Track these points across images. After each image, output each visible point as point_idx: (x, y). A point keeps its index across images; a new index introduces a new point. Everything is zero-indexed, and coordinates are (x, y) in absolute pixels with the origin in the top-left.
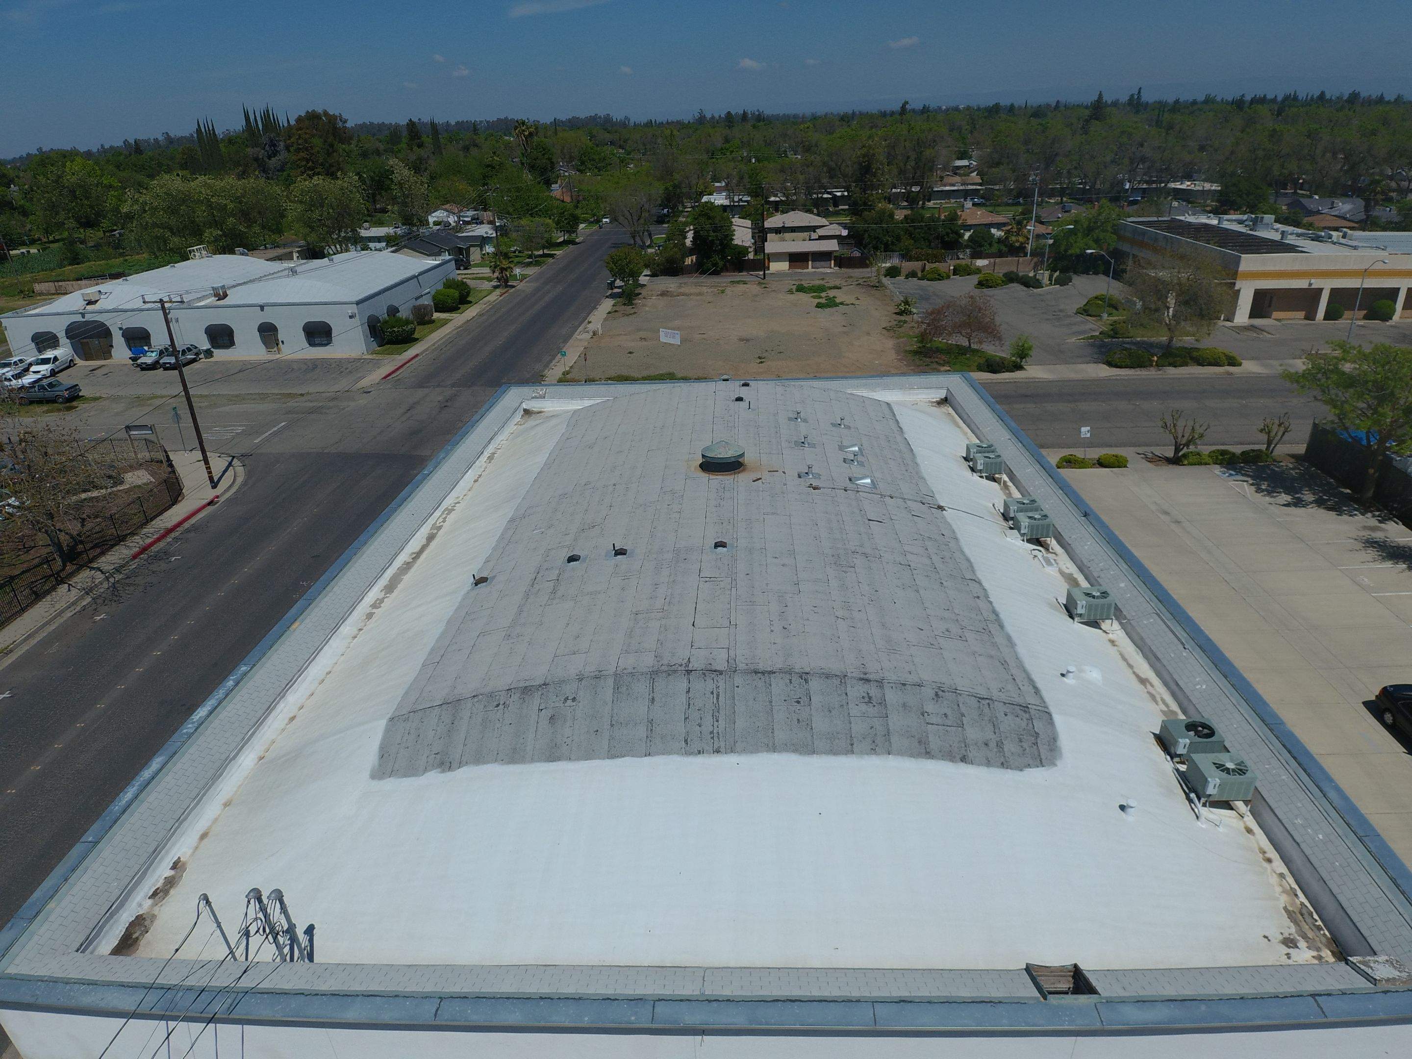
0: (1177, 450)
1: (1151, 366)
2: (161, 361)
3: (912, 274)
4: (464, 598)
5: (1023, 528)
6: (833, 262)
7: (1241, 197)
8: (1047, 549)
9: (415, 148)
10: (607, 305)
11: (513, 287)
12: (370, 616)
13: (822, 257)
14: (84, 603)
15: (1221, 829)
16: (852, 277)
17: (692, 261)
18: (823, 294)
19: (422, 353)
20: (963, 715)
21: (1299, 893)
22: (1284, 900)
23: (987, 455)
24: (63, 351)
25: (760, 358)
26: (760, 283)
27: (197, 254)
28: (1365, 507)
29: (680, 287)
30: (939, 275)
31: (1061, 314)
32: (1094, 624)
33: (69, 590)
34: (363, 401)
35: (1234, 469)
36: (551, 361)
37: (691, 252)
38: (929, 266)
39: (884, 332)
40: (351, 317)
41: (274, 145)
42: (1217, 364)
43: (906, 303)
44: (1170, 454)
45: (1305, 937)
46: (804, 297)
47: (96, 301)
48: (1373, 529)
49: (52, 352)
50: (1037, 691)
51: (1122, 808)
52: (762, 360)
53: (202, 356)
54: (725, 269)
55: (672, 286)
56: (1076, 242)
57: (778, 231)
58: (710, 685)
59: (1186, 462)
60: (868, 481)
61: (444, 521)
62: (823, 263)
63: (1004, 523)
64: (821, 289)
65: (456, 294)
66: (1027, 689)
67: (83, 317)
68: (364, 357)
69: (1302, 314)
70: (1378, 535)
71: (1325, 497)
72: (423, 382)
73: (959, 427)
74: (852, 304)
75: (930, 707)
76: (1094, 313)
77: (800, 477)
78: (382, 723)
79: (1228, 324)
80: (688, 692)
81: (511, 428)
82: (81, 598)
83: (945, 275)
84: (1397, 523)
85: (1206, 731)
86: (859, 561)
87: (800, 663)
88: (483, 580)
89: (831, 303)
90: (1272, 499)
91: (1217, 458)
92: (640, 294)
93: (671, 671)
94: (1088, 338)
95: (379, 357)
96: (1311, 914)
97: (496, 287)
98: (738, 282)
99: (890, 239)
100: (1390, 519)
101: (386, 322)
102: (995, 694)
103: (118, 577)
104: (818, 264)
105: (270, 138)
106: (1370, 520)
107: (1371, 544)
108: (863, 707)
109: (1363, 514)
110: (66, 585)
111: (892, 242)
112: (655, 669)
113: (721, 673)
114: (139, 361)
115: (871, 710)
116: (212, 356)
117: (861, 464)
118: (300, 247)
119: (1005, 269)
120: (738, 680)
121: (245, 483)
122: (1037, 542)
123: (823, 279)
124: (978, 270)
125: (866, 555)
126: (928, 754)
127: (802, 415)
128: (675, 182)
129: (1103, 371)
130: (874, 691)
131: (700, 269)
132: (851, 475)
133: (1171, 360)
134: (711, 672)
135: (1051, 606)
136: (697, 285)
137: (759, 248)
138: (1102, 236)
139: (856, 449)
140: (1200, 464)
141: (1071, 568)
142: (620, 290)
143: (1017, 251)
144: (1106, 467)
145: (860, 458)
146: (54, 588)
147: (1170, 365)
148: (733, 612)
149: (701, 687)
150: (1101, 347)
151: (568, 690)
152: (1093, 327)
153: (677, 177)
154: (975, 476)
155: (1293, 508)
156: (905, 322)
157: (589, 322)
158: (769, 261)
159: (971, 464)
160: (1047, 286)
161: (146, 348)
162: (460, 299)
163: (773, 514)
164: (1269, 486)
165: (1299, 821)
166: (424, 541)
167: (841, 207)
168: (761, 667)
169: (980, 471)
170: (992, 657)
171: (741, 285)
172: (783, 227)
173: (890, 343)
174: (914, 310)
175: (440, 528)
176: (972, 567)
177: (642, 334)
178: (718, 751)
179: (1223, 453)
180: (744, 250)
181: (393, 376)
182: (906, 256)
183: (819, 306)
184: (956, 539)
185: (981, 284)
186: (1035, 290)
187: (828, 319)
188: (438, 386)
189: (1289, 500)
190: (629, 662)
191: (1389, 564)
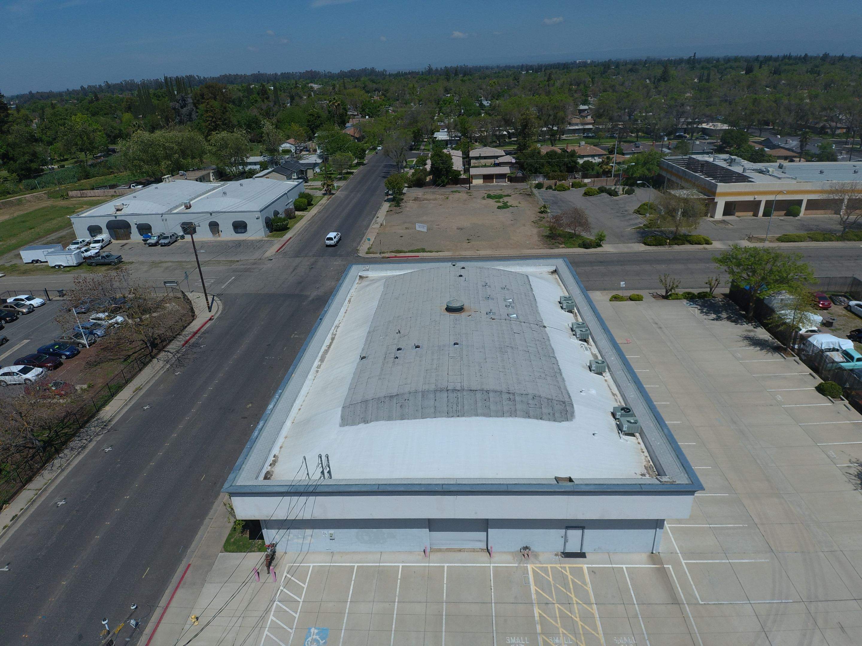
0: (667, 292)
1: (666, 244)
2: (160, 242)
3: (550, 187)
4: (358, 365)
5: (577, 335)
6: (507, 179)
7: (732, 139)
8: (588, 343)
9: (265, 101)
10: (386, 206)
11: (333, 194)
12: (317, 371)
13: (501, 176)
14: (167, 367)
15: (628, 442)
16: (517, 189)
17: (430, 178)
18: (501, 200)
19: (293, 236)
20: (542, 405)
21: (651, 462)
22: (645, 463)
23: (568, 301)
24: (104, 236)
25: (468, 240)
26: (467, 193)
27: (167, 180)
28: (749, 321)
29: (424, 195)
30: (564, 188)
31: (626, 213)
32: (601, 374)
33: (158, 361)
34: (269, 265)
35: (693, 302)
36: (360, 241)
37: (430, 173)
38: (558, 183)
39: (533, 224)
40: (257, 219)
41: (185, 100)
42: (699, 244)
43: (545, 207)
44: (664, 294)
45: (649, 474)
46: (491, 202)
47: (122, 209)
48: (750, 331)
49: (100, 237)
50: (570, 397)
51: (594, 434)
52: (470, 241)
53: (179, 238)
54: (448, 183)
55: (420, 194)
56: (637, 170)
57: (476, 158)
58: (455, 395)
59: (671, 298)
60: (515, 315)
61: (336, 332)
62: (501, 180)
63: (571, 333)
64: (500, 197)
65: (305, 201)
66: (566, 396)
67: (116, 218)
68: (264, 239)
69: (751, 213)
70: (752, 334)
71: (732, 316)
72: (298, 254)
73: (560, 286)
74: (516, 206)
75: (531, 402)
76: (642, 213)
77: (487, 314)
78: (340, 409)
79: (712, 219)
80: (448, 397)
81: (355, 286)
82: (165, 365)
83: (567, 188)
84: (762, 328)
85: (628, 411)
86: (509, 350)
87: (486, 387)
88: (364, 358)
89: (505, 206)
90: (707, 317)
91: (686, 296)
92: (403, 199)
93: (441, 390)
94: (637, 228)
95: (272, 239)
96: (653, 468)
97: (324, 194)
98: (455, 192)
99: (538, 166)
100: (760, 326)
101: (274, 220)
102: (554, 398)
103: (179, 355)
104: (499, 180)
105: (182, 96)
106: (750, 327)
107: (747, 338)
108: (508, 402)
109: (747, 324)
110: (156, 359)
111: (539, 167)
112: (436, 389)
113: (459, 391)
114: (148, 242)
115: (510, 403)
116: (184, 238)
117: (513, 307)
118: (213, 169)
119: (599, 185)
120: (465, 393)
121: (224, 309)
122: (585, 341)
123: (501, 190)
124: (585, 185)
125: (512, 348)
126: (529, 417)
127: (488, 284)
128: (419, 127)
129: (641, 248)
130: (512, 397)
131: (435, 183)
132: (508, 313)
133: (676, 241)
134: (455, 390)
135: (583, 367)
136: (434, 193)
137: (467, 171)
138: (651, 167)
139: (511, 300)
140: (677, 299)
141: (595, 351)
142: (392, 197)
143: (607, 173)
144: (633, 300)
145: (512, 305)
146: (150, 361)
147: (676, 244)
148: (462, 369)
149: (452, 395)
150: (642, 233)
151: (406, 396)
152: (641, 221)
153: (420, 125)
154: (563, 311)
155: (716, 321)
156: (544, 218)
157: (378, 217)
158: (472, 179)
159: (561, 305)
160: (621, 195)
161: (150, 234)
162: (308, 204)
163: (476, 331)
164: (707, 310)
165: (653, 439)
166: (330, 341)
167: (513, 139)
168: (473, 388)
169: (565, 309)
170: (555, 385)
171: (458, 194)
172: (480, 156)
173: (535, 231)
174: (549, 211)
175: (335, 335)
176: (554, 351)
177: (406, 225)
178: (458, 416)
179: (689, 293)
180: (458, 173)
181: (281, 250)
182: (547, 176)
183: (499, 208)
184: (549, 340)
185: (586, 194)
186: (614, 198)
187: (504, 216)
188: (306, 256)
189: (715, 317)
190: (426, 387)
191: (752, 348)
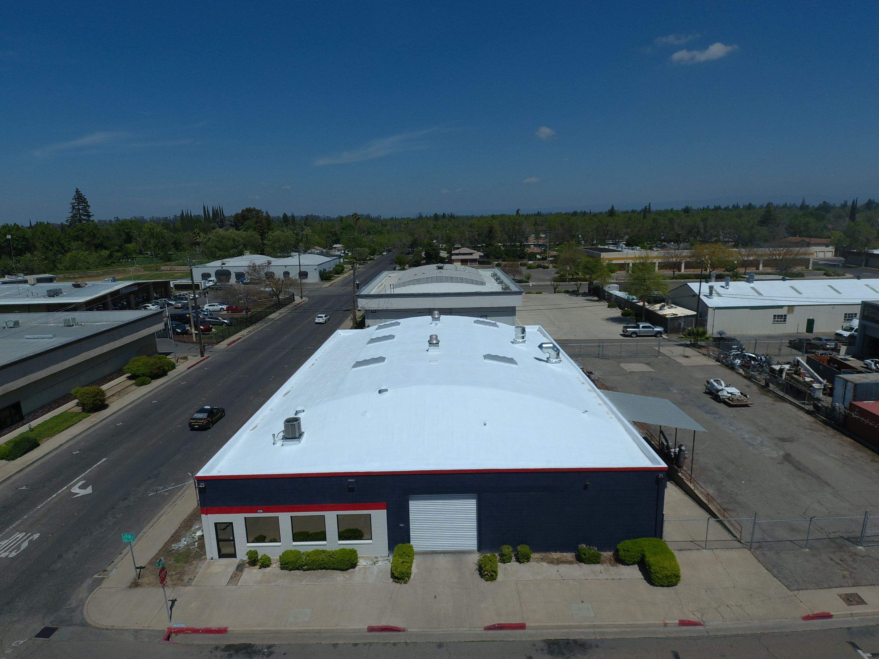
6: (477, 263)
17: (424, 261)
19: (337, 282)
27: (247, 254)
38: (512, 263)
40: (315, 270)
41: (223, 222)
44: (554, 291)
47: (225, 264)
54: (436, 263)
57: (457, 254)
59: (556, 293)
62: (474, 263)
65: (341, 268)
67: (221, 269)
68: (318, 283)
76: (559, 273)
83: (517, 265)
97: (350, 270)
99: (498, 255)
124: (529, 264)
137: (450, 258)
140: (560, 293)
150: (555, 278)
152: (557, 275)
160: (551, 268)
162: (341, 271)
164: (573, 295)
172: (460, 253)
179: (566, 291)
180: (444, 258)
181: (331, 285)
182: (504, 260)
185: (528, 268)
186: (546, 270)
